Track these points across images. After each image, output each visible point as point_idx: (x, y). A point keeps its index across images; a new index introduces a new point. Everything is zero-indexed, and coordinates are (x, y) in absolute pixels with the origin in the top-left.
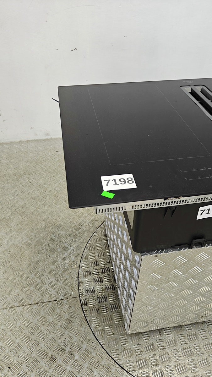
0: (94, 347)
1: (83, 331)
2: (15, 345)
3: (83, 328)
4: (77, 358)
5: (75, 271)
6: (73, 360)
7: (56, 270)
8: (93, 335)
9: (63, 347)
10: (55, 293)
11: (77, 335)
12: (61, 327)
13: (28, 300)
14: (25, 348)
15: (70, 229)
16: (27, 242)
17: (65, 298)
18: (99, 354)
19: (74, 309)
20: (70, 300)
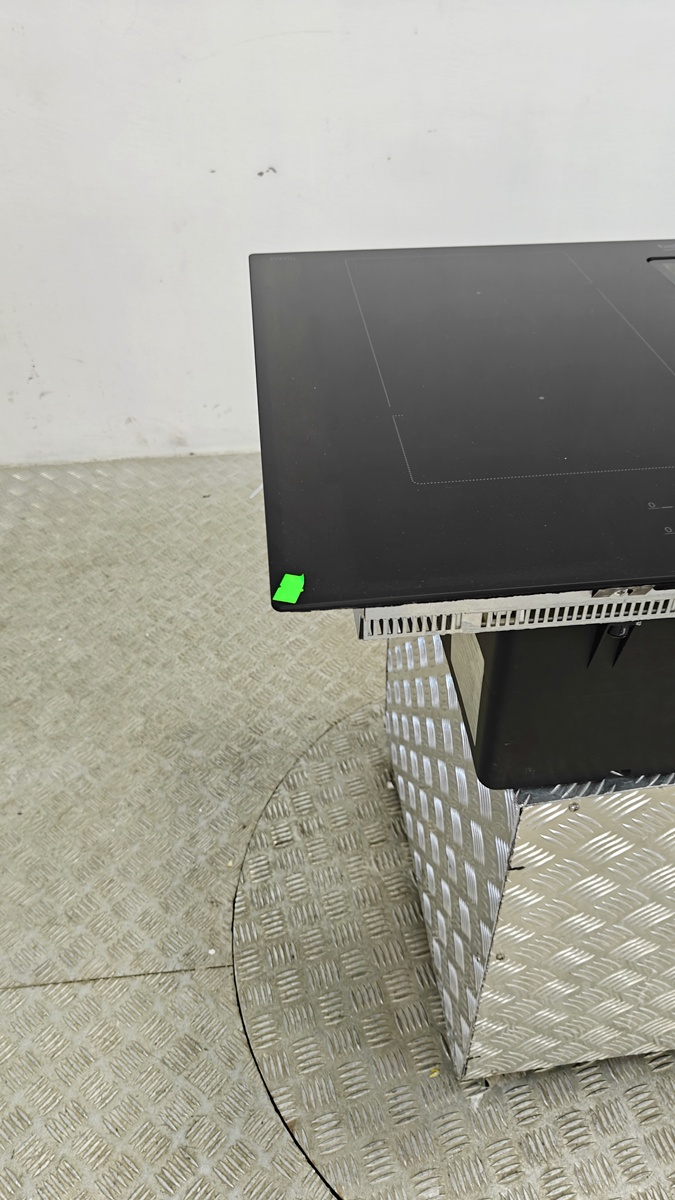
0: (268, 1138)
1: (235, 1079)
2: (6, 1113)
3: (237, 1072)
4: (205, 1170)
5: (225, 881)
6: (192, 1179)
7: (166, 875)
8: (267, 1097)
9: (165, 1131)
10: (154, 950)
11: (215, 1092)
12: (164, 1063)
13: (64, 967)
14: (38, 1125)
15: (225, 743)
16: (80, 778)
17: (185, 968)
18: (281, 1165)
19: (212, 1006)
20: (201, 976)
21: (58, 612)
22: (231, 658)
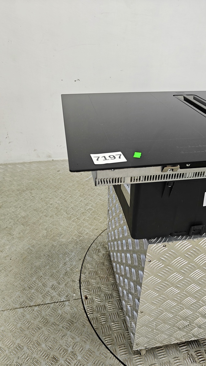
0: (98, 347)
1: (86, 331)
2: (15, 346)
3: (86, 329)
4: (79, 358)
5: (76, 275)
6: (76, 361)
7: (58, 274)
8: (96, 335)
9: (66, 347)
10: (56, 295)
11: (80, 335)
12: (63, 327)
13: (29, 302)
14: (25, 349)
15: (71, 237)
16: (28, 248)
17: (67, 300)
18: (103, 354)
19: (76, 310)
20: (72, 302)
21: (17, 203)
22: (71, 214)
